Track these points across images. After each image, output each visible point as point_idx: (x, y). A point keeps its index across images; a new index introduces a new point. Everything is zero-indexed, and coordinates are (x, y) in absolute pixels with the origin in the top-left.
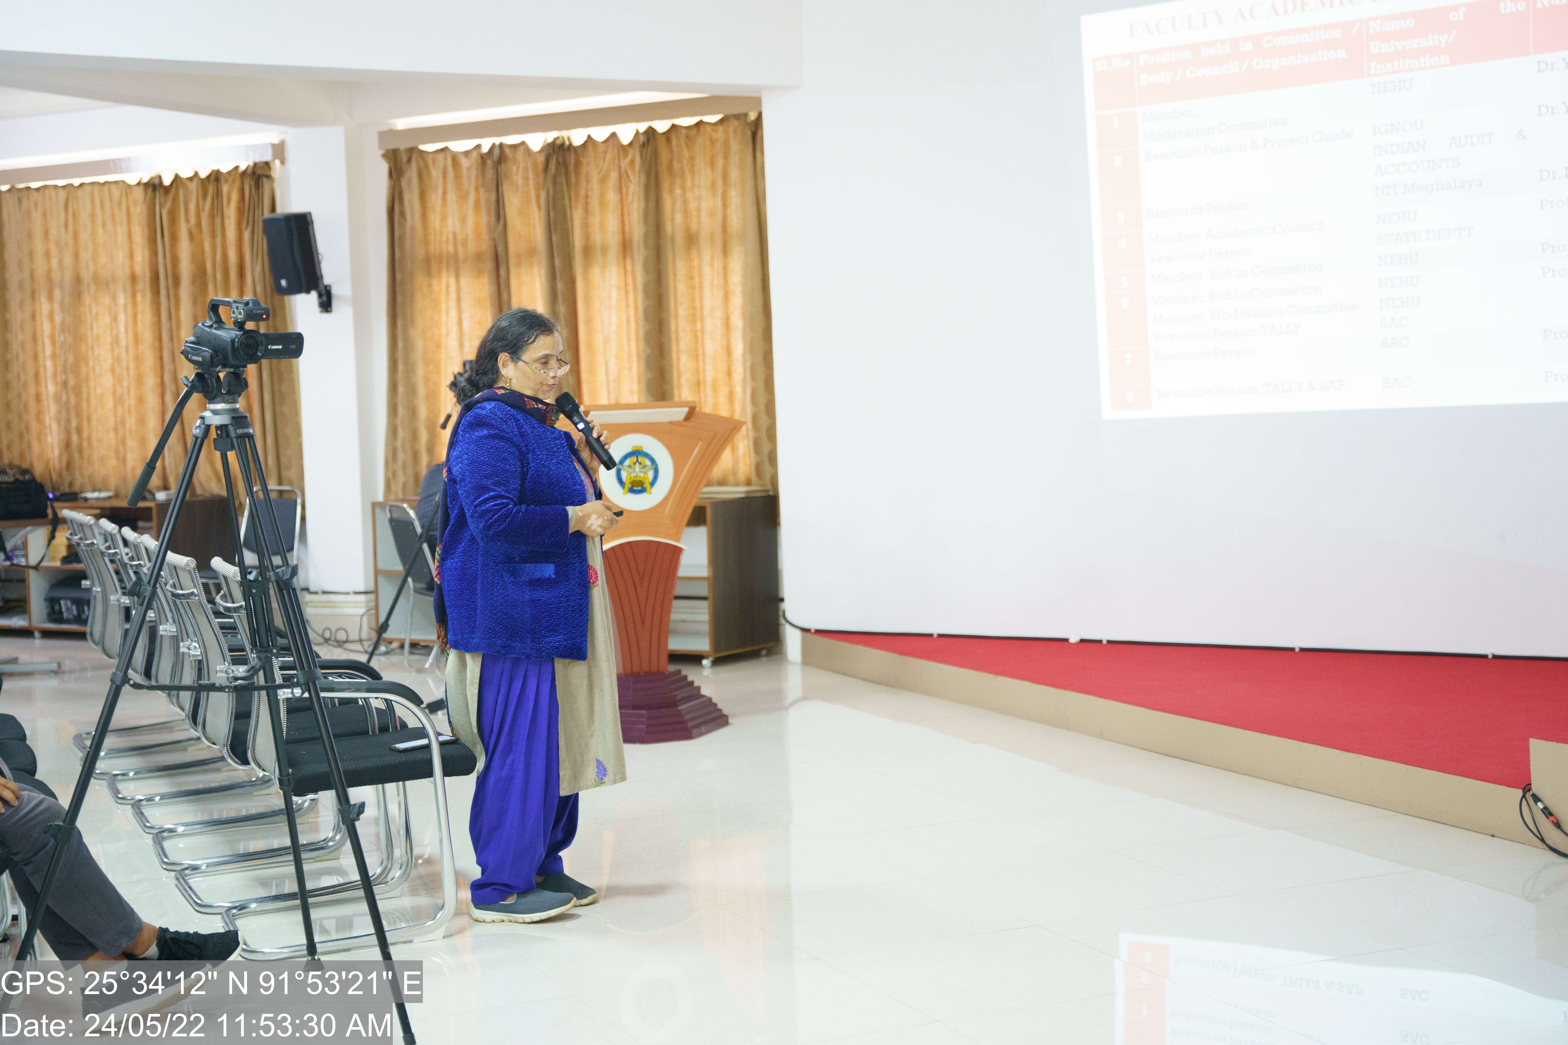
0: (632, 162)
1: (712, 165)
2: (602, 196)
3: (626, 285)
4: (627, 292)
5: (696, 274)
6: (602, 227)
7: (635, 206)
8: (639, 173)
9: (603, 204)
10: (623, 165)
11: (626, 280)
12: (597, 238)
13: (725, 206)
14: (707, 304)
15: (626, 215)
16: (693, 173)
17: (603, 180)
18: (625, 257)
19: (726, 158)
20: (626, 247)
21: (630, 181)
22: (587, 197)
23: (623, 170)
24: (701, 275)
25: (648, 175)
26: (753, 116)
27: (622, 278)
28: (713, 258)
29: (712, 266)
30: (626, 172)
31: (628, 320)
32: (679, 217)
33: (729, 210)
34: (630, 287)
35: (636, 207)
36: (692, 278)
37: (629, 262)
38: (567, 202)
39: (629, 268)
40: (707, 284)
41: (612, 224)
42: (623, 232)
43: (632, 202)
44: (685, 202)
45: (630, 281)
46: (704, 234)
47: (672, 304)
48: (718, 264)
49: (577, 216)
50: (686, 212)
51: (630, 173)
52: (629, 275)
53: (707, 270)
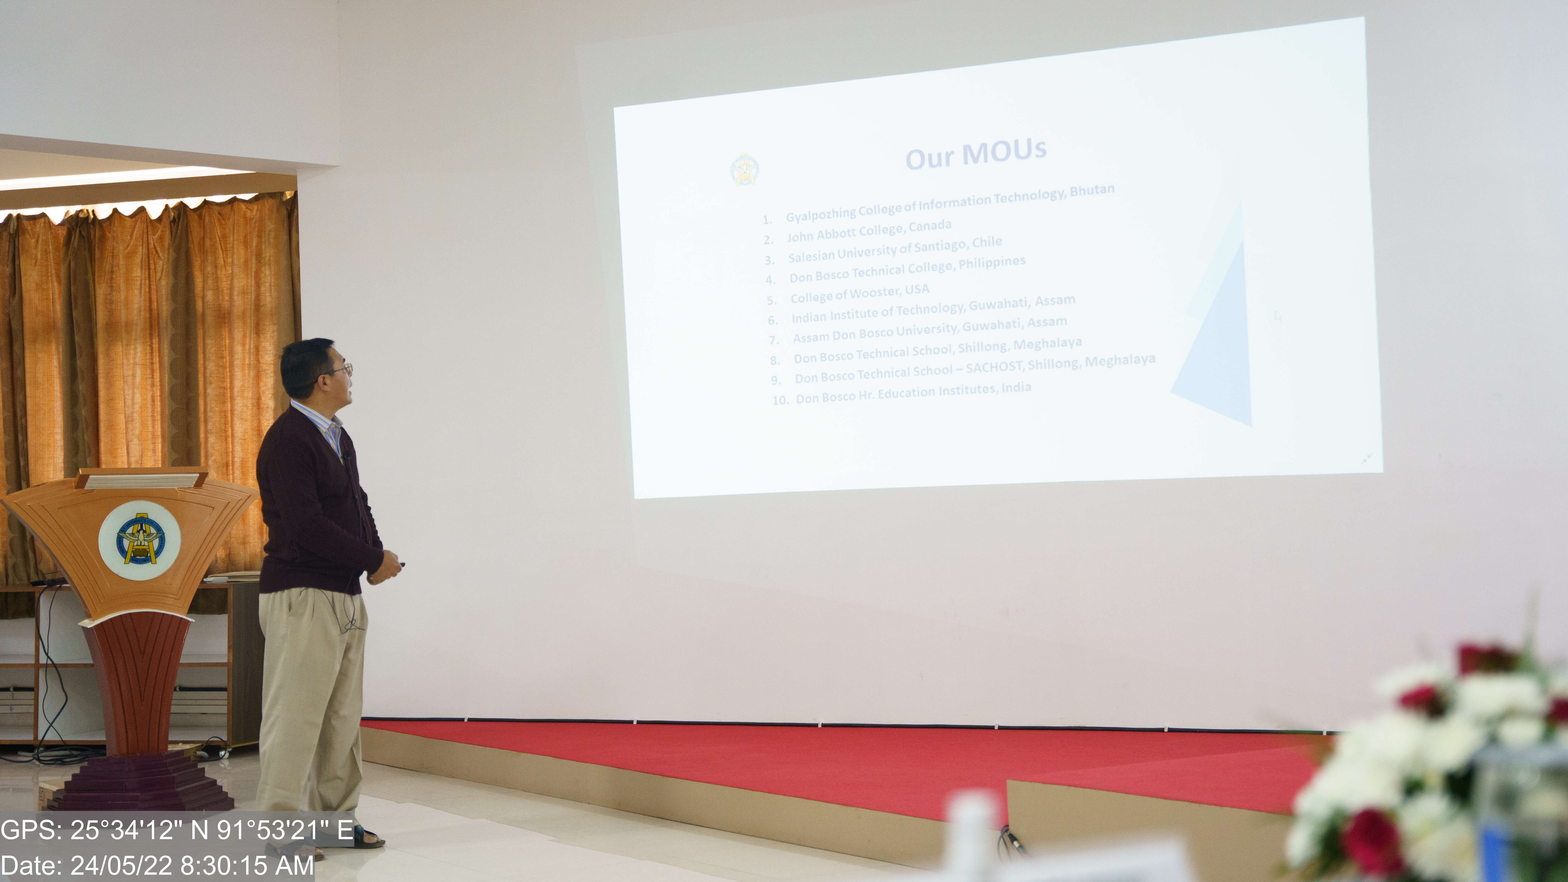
0: (161, 238)
1: (246, 244)
2: (129, 271)
3: (152, 363)
4: (153, 371)
5: (226, 354)
6: (127, 303)
7: (163, 282)
8: (169, 249)
9: (128, 280)
10: (151, 241)
11: (152, 359)
12: (122, 316)
13: (258, 285)
14: (238, 383)
15: (154, 292)
16: (225, 250)
17: (130, 256)
18: (151, 335)
19: (259, 237)
20: (153, 324)
21: (159, 256)
22: (112, 272)
23: (151, 246)
24: (232, 354)
25: (177, 251)
26: (289, 195)
27: (148, 356)
28: (244, 337)
29: (243, 345)
30: (155, 248)
31: (153, 401)
32: (210, 295)
33: (263, 289)
34: (157, 366)
35: (165, 284)
36: (222, 357)
37: (155, 341)
38: (90, 275)
39: (156, 346)
40: (237, 362)
41: (138, 301)
42: (151, 310)
43: (160, 278)
44: (217, 280)
45: (156, 359)
46: (237, 311)
47: (201, 384)
48: (250, 343)
49: (101, 291)
50: (217, 290)
51: (158, 249)
52: (156, 354)
53: (238, 348)
